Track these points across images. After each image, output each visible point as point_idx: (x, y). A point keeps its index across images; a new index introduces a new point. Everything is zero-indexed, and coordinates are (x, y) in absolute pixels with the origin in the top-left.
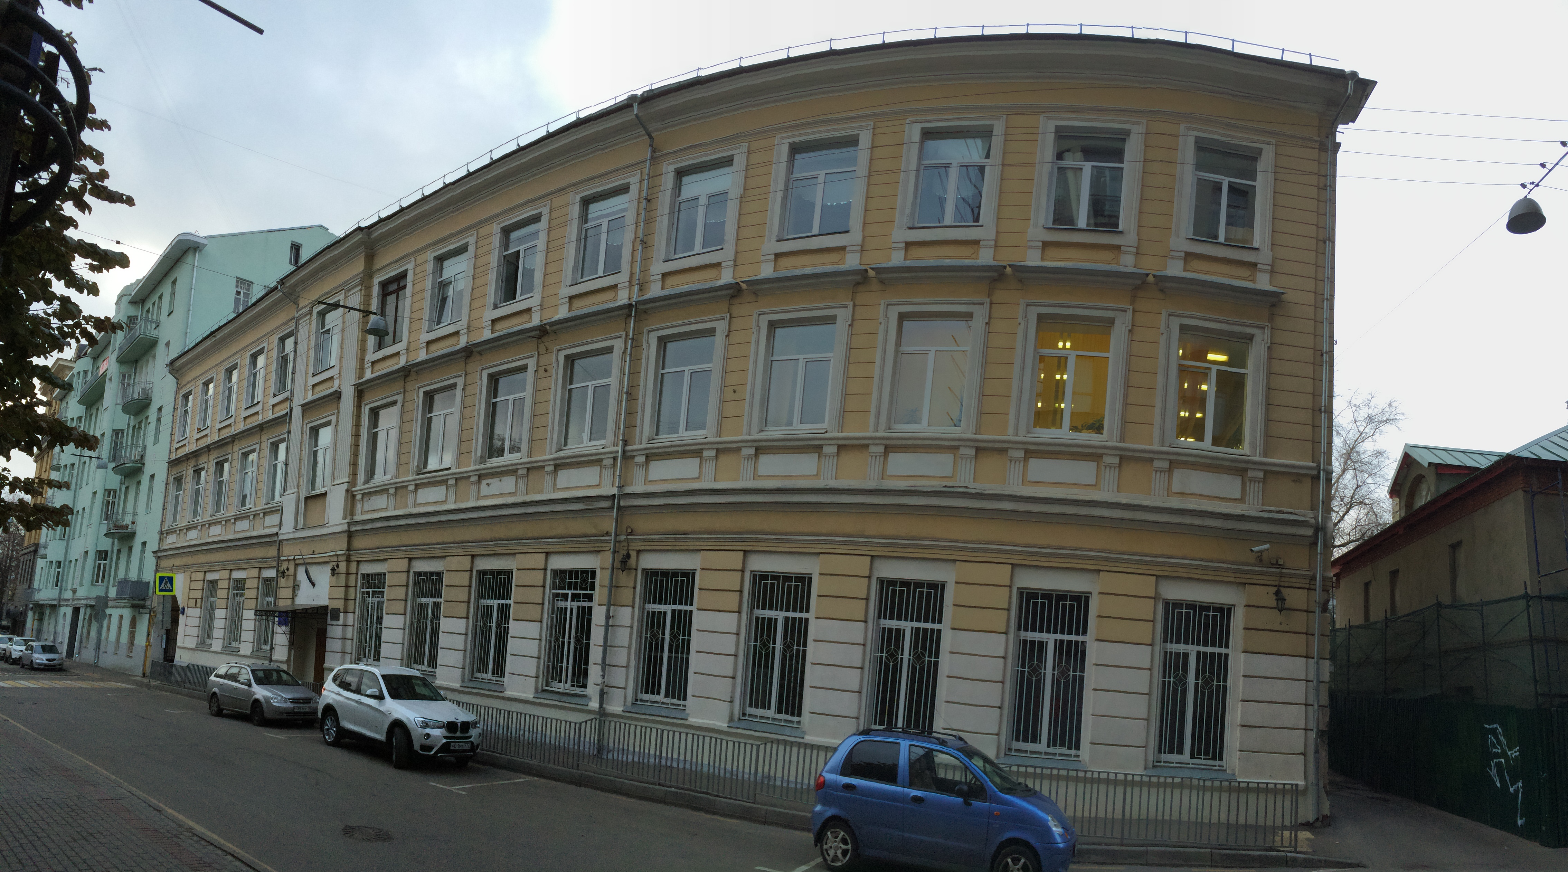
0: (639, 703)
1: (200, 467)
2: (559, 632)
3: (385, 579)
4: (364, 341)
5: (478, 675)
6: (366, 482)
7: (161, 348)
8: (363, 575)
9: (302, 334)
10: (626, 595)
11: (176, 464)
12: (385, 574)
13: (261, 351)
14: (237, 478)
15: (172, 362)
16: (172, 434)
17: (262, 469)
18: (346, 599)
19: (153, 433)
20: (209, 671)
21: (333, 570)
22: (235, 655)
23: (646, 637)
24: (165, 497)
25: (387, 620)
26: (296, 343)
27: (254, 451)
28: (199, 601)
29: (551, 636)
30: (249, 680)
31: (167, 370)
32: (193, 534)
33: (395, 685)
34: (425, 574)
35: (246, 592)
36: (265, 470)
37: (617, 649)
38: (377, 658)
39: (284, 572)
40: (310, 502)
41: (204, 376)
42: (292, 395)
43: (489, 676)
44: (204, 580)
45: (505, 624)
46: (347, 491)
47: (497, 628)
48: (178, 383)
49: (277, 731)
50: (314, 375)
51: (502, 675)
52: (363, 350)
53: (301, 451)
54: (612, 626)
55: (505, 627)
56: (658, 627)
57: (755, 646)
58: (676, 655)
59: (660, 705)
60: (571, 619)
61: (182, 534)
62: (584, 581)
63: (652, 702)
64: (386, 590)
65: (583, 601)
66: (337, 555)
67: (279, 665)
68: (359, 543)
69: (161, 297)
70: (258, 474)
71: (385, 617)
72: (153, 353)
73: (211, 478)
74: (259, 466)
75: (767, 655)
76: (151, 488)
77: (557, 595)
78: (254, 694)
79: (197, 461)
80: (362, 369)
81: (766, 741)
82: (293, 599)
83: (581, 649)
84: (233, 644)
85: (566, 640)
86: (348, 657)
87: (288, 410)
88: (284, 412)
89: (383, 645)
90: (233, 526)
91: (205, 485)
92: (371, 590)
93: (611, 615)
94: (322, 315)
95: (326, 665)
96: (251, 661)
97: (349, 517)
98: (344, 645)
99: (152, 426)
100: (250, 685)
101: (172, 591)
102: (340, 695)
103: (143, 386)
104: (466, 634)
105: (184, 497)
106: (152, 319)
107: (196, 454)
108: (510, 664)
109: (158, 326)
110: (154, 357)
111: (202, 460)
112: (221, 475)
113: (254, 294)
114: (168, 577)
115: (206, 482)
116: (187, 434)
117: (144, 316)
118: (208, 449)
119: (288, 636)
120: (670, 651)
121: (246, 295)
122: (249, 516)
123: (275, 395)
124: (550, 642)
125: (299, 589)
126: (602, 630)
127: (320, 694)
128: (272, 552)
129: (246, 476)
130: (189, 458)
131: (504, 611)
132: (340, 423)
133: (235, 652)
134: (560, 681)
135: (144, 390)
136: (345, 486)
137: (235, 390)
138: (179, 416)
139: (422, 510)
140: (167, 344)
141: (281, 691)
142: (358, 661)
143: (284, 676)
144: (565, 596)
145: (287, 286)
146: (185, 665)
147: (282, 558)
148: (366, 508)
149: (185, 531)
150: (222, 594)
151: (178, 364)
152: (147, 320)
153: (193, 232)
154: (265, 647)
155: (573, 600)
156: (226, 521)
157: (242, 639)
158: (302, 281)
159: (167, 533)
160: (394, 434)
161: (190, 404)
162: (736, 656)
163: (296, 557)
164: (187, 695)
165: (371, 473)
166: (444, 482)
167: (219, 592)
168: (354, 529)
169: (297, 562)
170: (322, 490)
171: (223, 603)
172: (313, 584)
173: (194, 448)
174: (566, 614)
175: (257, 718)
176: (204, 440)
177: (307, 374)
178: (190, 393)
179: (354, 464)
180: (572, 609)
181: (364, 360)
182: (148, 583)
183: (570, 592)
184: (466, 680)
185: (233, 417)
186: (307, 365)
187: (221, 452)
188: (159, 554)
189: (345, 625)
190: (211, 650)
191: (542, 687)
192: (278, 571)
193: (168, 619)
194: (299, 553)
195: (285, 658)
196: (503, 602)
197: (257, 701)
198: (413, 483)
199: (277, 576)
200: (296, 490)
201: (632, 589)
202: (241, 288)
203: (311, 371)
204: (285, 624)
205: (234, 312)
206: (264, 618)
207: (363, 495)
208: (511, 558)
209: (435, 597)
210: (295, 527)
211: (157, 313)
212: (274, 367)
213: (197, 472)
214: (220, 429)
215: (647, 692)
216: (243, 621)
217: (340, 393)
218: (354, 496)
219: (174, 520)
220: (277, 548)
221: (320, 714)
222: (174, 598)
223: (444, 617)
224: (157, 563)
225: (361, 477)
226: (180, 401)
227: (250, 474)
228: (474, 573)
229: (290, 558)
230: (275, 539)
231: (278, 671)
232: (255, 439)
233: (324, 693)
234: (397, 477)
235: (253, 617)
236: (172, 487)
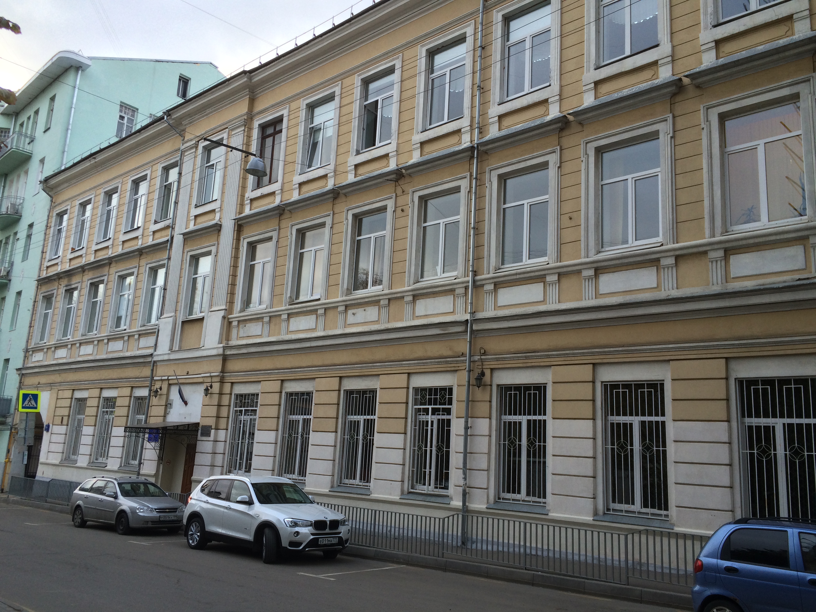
0: (501, 501)
1: (73, 286)
2: (422, 442)
3: (257, 399)
4: (245, 179)
5: (346, 481)
6: (242, 310)
7: (34, 165)
8: (237, 395)
9: (187, 167)
10: (483, 408)
11: (46, 283)
12: (258, 395)
13: (144, 178)
14: (113, 300)
15: (47, 180)
16: (43, 252)
17: (139, 292)
18: (218, 417)
19: (22, 250)
20: (73, 485)
21: (207, 390)
22: (102, 470)
23: (504, 445)
24: (33, 314)
25: (259, 436)
26: (180, 174)
27: (131, 274)
28: (65, 419)
29: (414, 446)
30: (116, 493)
31: (39, 187)
32: (62, 353)
33: (265, 492)
34: (297, 394)
35: (116, 409)
36: (142, 293)
37: (475, 455)
38: (248, 470)
39: (157, 391)
40: (187, 326)
41: (81, 197)
42: (174, 223)
43: (357, 481)
44: (72, 398)
45: (370, 436)
46: (224, 317)
47: (363, 440)
48: (52, 201)
49: (140, 538)
50: (196, 206)
51: (368, 481)
52: (243, 187)
53: (180, 277)
54: (471, 435)
55: (370, 439)
56: (515, 435)
57: (613, 450)
58: (534, 460)
59: (521, 503)
60: (432, 430)
61: (50, 352)
62: (443, 397)
63: (513, 500)
64: (258, 409)
65: (442, 414)
66: (211, 377)
67: (147, 478)
68: (233, 366)
69: (37, 112)
70: (135, 297)
71: (256, 432)
72: (25, 169)
73: (84, 299)
74: (136, 289)
75: (626, 456)
76: (17, 305)
77: (419, 410)
78: (120, 505)
79: (70, 280)
80: (242, 205)
81: (633, 532)
82: (165, 416)
83: (442, 456)
84: (100, 460)
85: (428, 449)
86: (218, 470)
87: (169, 237)
88: (165, 239)
89: (254, 458)
90: (106, 346)
91: (78, 306)
92: (243, 409)
93: (469, 426)
94: (208, 150)
95: (194, 477)
96: (118, 476)
97: (224, 342)
98: (213, 459)
99: (21, 244)
100: (116, 497)
101: (36, 408)
102: (208, 503)
103: (13, 200)
104: (335, 446)
105: (53, 315)
106: (26, 133)
107: (69, 274)
108: (375, 470)
109: (32, 141)
110: (26, 172)
111: (75, 281)
112: (96, 296)
113: (138, 121)
114: (33, 395)
115: (79, 302)
116: (60, 253)
117: (17, 129)
118: (83, 269)
119: (158, 451)
120: (528, 456)
121: (131, 121)
122: (124, 337)
123: (156, 222)
124: (414, 450)
125: (171, 408)
126: (461, 440)
127: (186, 503)
128: (146, 372)
129: (122, 298)
130: (61, 278)
131: (370, 425)
132: (219, 254)
133: (102, 468)
134: (424, 484)
135: (13, 205)
136: (222, 313)
137: (114, 214)
138: (51, 235)
139: (294, 337)
140: (42, 161)
141: (147, 502)
142: (230, 472)
143: (152, 488)
144: (426, 411)
145: (173, 117)
146: (48, 480)
147: (155, 378)
148: (241, 334)
149: (53, 349)
150: (91, 411)
151: (53, 182)
152: (20, 134)
153: (76, 51)
154: (133, 462)
155: (433, 414)
156: (98, 341)
157: (109, 455)
158: (189, 115)
159: (33, 351)
160: (269, 268)
161: (65, 224)
162: (595, 458)
163: (170, 378)
164: (50, 509)
165: (247, 302)
166: (314, 312)
167: (87, 409)
168: (228, 352)
169: (171, 382)
170: (200, 315)
171: (92, 421)
172: (186, 403)
173: (67, 267)
174: (427, 426)
175: (121, 528)
176: (78, 260)
177: (190, 204)
178: (65, 212)
179: (232, 294)
180: (432, 422)
181: (244, 196)
182: (11, 400)
183: (430, 407)
184: (335, 486)
185: (111, 240)
186: (191, 196)
187: (97, 273)
188: (24, 372)
189: (215, 441)
190: (76, 465)
191: (408, 489)
192: (150, 390)
193: (31, 435)
194: (173, 373)
195: (153, 472)
196: (369, 417)
197: (123, 511)
198: (286, 312)
199: (150, 395)
200: (173, 314)
201: (489, 403)
202: (125, 113)
203: (194, 202)
204: (156, 440)
205: (117, 136)
206: (134, 434)
207: (239, 322)
208: (375, 379)
209: (305, 415)
210: (171, 349)
211: (32, 129)
212: (156, 195)
213: (70, 292)
214: (96, 251)
215: (509, 492)
216: (112, 438)
217: (221, 226)
218: (230, 323)
219: (42, 338)
220: (151, 368)
221: (185, 521)
222: (38, 415)
223: (313, 431)
224: (21, 380)
225: (238, 305)
226: (53, 220)
227: (126, 296)
228: (342, 392)
229: (163, 378)
230: (149, 359)
231: (146, 484)
232: (134, 263)
233: (190, 501)
234: (272, 306)
235: (123, 434)
236: (41, 305)
